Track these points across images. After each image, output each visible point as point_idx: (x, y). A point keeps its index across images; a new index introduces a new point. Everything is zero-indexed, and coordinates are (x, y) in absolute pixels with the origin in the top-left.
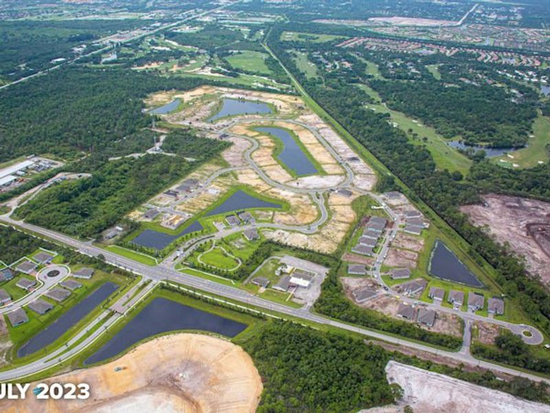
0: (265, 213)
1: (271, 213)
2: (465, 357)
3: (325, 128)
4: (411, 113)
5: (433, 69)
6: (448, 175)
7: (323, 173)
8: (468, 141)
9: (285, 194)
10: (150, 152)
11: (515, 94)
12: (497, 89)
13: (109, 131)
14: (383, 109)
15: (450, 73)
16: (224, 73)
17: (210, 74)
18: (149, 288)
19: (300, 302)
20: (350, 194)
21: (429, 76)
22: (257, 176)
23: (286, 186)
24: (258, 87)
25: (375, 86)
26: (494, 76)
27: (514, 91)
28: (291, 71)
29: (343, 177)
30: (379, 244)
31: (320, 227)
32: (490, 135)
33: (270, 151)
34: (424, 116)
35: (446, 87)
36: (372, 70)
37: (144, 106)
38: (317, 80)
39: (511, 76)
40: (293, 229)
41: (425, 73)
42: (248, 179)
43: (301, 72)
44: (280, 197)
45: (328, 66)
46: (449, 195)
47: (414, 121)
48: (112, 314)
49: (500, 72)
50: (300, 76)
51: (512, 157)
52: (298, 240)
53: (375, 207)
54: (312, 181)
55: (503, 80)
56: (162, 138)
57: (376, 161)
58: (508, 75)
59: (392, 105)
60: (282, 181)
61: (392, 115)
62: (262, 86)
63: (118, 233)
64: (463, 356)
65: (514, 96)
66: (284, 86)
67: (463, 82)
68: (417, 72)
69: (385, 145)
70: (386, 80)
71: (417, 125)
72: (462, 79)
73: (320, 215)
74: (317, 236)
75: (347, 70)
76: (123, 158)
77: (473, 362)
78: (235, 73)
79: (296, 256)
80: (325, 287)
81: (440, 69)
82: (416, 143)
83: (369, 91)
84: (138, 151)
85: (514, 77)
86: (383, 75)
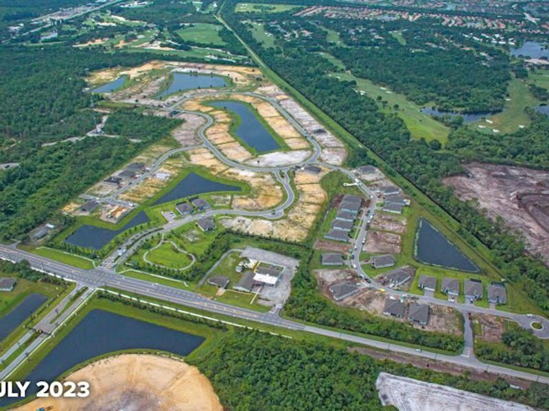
0: (222, 198)
1: (229, 197)
2: (469, 360)
3: (287, 99)
4: (378, 80)
5: (397, 34)
6: (425, 144)
7: (287, 149)
8: (442, 107)
9: (245, 174)
10: (90, 134)
11: (484, 56)
12: (467, 53)
13: (43, 114)
14: (348, 76)
15: (415, 38)
16: (175, 47)
17: (159, 48)
18: (84, 298)
19: (267, 304)
20: (319, 170)
21: (394, 42)
22: (212, 156)
23: (244, 165)
24: (212, 60)
25: (338, 53)
26: (461, 40)
27: (483, 54)
28: (247, 42)
29: (309, 152)
30: (355, 227)
31: (286, 211)
32: (466, 100)
33: (226, 127)
34: (392, 83)
35: (413, 52)
36: (334, 38)
37: (85, 85)
38: (275, 50)
39: (478, 39)
40: (255, 214)
41: (389, 39)
42: (202, 159)
43: (258, 42)
44: (239, 178)
45: (286, 36)
46: (429, 167)
47: (382, 88)
48: (37, 334)
49: (466, 36)
50: (257, 46)
51: (491, 122)
52: (261, 227)
53: (348, 185)
54: (275, 158)
55: (470, 43)
56: (105, 119)
57: (344, 132)
58: (475, 38)
59: (357, 72)
60: (241, 160)
61: (358, 83)
62: (216, 58)
63: (49, 231)
64: (466, 360)
65: (484, 59)
66: (240, 57)
67: (430, 47)
68: (381, 38)
69: (354, 115)
70: (350, 47)
71: (386, 91)
72: (430, 44)
73: (285, 197)
74: (283, 222)
75: (307, 38)
76: (59, 143)
77: (480, 367)
78: (186, 46)
79: (260, 248)
80: (295, 284)
81: (405, 34)
82: (387, 111)
83: (331, 58)
84: (76, 134)
85: (481, 40)
86: (345, 43)
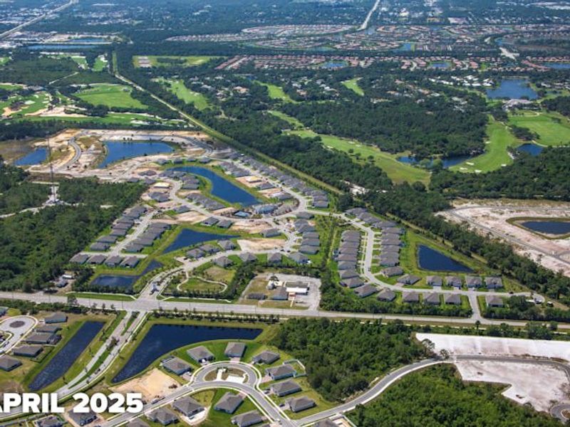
4: (340, 134)
5: (352, 84)
8: (419, 155)
10: (48, 204)
11: (457, 102)
12: (437, 99)
14: (309, 134)
15: (374, 87)
17: (63, 115)
18: (141, 318)
19: (304, 305)
21: (350, 93)
24: (142, 125)
25: (287, 109)
26: (428, 86)
27: (455, 99)
28: (173, 104)
34: (361, 135)
35: (375, 102)
36: (275, 92)
38: (213, 110)
39: (448, 83)
41: (343, 91)
43: (187, 102)
45: (218, 94)
47: (351, 143)
48: (115, 342)
49: (433, 80)
50: (190, 109)
51: (472, 164)
55: (439, 88)
57: (324, 185)
58: (444, 82)
59: (318, 128)
61: (322, 139)
62: (146, 123)
65: (457, 104)
66: (176, 121)
67: (393, 95)
68: (332, 89)
69: (330, 168)
70: (300, 103)
71: (357, 146)
72: (392, 93)
75: (244, 95)
76: (18, 213)
78: (101, 111)
80: (324, 290)
81: (361, 84)
82: (362, 163)
83: (284, 117)
85: (452, 83)
86: (292, 98)
